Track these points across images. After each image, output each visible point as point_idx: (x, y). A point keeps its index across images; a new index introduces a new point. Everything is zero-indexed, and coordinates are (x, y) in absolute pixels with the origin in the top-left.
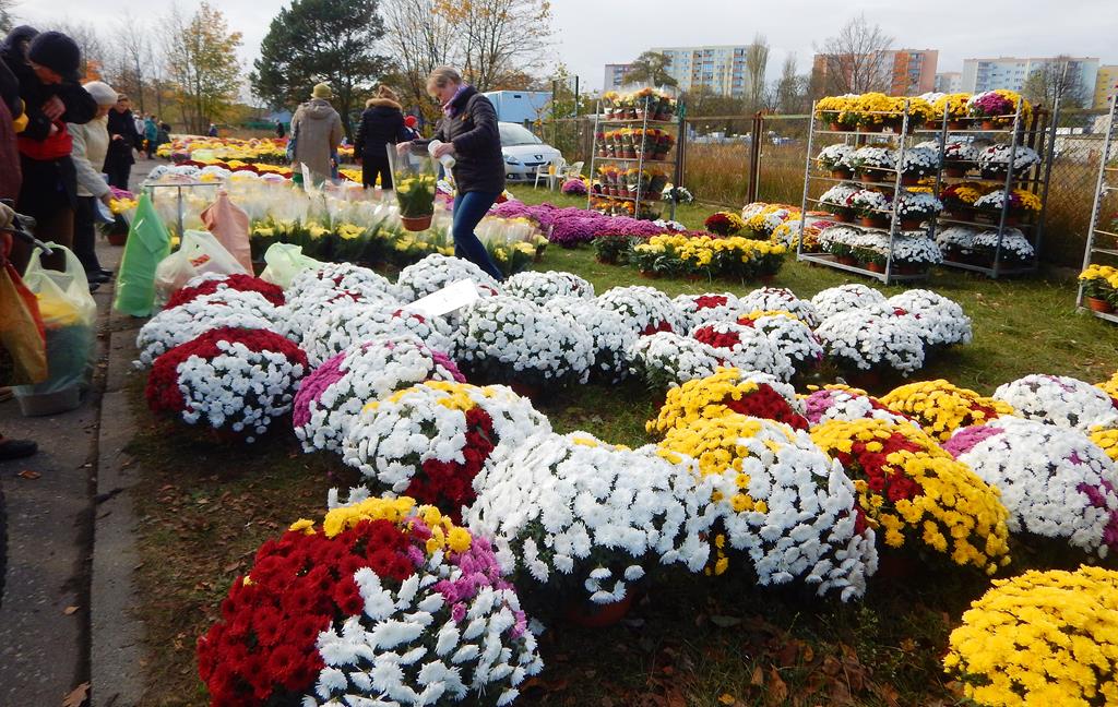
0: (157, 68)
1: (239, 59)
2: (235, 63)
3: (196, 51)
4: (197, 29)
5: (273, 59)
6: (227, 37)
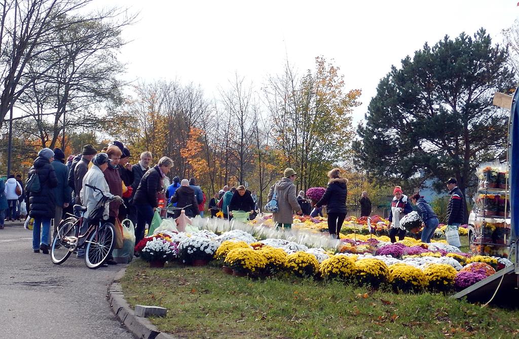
4: (309, 89)
5: (378, 126)
6: (343, 96)
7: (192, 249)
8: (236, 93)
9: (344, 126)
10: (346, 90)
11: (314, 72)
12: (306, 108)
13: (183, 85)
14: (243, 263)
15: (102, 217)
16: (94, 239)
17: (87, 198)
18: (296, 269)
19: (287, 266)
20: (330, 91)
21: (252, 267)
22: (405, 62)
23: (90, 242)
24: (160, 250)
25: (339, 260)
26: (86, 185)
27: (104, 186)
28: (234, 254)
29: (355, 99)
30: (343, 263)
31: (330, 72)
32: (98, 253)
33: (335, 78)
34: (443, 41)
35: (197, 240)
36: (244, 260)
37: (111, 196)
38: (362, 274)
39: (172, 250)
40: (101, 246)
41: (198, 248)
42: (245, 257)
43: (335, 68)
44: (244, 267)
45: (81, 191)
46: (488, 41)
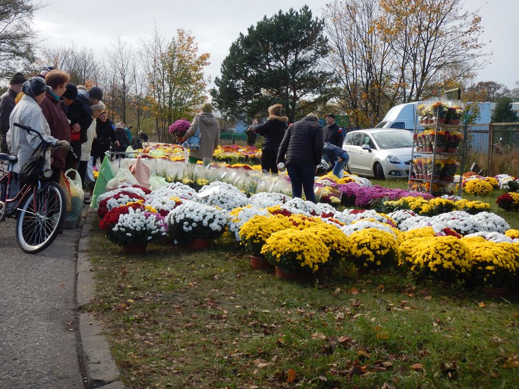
0: (139, 86)
1: (205, 77)
2: (201, 80)
3: (171, 71)
4: (173, 52)
5: (230, 78)
6: (197, 58)
7: (190, 224)
8: (119, 55)
9: (198, 79)
10: (199, 54)
11: (177, 40)
12: (171, 66)
13: (78, 50)
14: (299, 257)
15: (42, 173)
16: (30, 205)
17: (17, 144)
18: (372, 259)
19: (356, 253)
20: (188, 55)
21: (314, 264)
22: (250, 30)
23: (24, 211)
24: (142, 228)
25: (449, 245)
26: (15, 124)
27: (42, 125)
28: (280, 241)
29: (206, 60)
30: (458, 251)
31: (187, 40)
32: (38, 228)
33: (192, 45)
34: (278, 15)
35: (197, 210)
36: (301, 252)
37: (55, 141)
38: (489, 268)
39: (159, 227)
40: (42, 217)
41: (200, 223)
42: (302, 247)
43: (192, 37)
44: (303, 265)
45: (7, 133)
46: (309, 15)
